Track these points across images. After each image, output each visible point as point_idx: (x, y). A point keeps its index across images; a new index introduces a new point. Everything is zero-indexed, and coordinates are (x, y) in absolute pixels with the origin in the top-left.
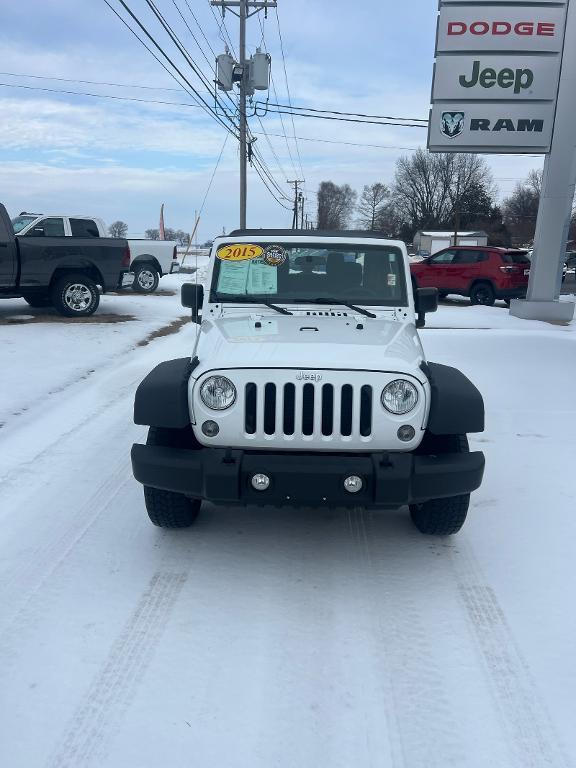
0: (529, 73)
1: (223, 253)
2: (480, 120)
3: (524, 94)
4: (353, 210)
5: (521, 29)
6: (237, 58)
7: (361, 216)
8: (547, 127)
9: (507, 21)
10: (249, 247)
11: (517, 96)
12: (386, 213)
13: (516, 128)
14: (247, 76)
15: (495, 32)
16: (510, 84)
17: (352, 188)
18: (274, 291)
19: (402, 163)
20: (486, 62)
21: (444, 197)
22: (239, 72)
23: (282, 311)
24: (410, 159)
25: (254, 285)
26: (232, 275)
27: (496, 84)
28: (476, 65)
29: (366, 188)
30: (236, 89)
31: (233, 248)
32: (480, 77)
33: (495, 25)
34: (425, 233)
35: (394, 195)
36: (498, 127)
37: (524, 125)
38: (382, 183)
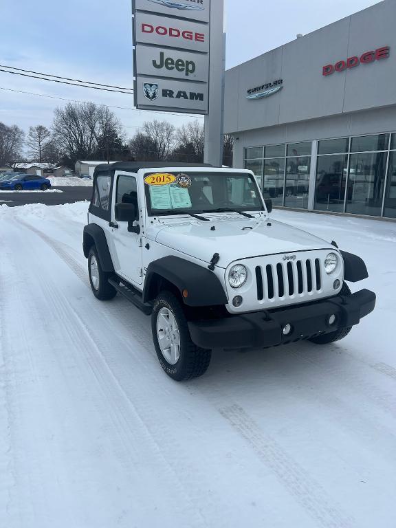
0: (192, 63)
1: (149, 180)
2: (167, 90)
3: (191, 76)
4: (23, 145)
5: (186, 35)
7: (30, 149)
8: (205, 97)
9: (178, 29)
10: (166, 175)
11: (186, 77)
12: (50, 146)
13: (189, 97)
15: (171, 35)
16: (183, 70)
17: (21, 128)
18: (190, 205)
19: (58, 112)
20: (168, 54)
21: (92, 138)
23: (203, 219)
24: (64, 110)
25: (176, 202)
26: (159, 196)
27: (175, 69)
28: (162, 54)
29: (31, 129)
31: (155, 176)
32: (165, 63)
33: (171, 30)
34: (83, 162)
35: (55, 135)
36: (179, 96)
37: (193, 96)
38: (44, 126)
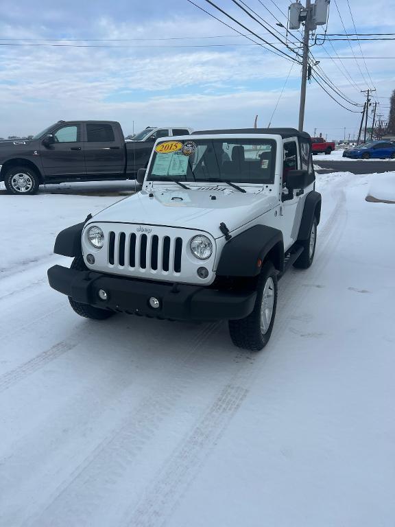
1: (159, 148)
6: (304, 4)
10: (175, 143)
14: (311, 16)
18: (184, 173)
22: (304, 14)
23: (184, 187)
25: (173, 169)
26: (162, 163)
30: (302, 28)
31: (165, 144)
